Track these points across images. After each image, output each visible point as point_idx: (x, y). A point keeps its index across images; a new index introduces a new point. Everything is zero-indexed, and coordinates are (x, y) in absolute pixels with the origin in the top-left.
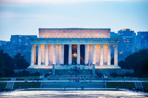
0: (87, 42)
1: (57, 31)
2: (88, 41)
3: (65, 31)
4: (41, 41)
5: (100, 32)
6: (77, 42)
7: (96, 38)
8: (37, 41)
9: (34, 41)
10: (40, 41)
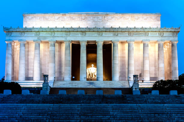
0: (117, 35)
1: (58, 17)
2: (119, 35)
3: (74, 17)
4: (26, 35)
5: (141, 19)
6: (98, 36)
7: (135, 28)
8: (18, 34)
9: (12, 35)
10: (23, 34)
